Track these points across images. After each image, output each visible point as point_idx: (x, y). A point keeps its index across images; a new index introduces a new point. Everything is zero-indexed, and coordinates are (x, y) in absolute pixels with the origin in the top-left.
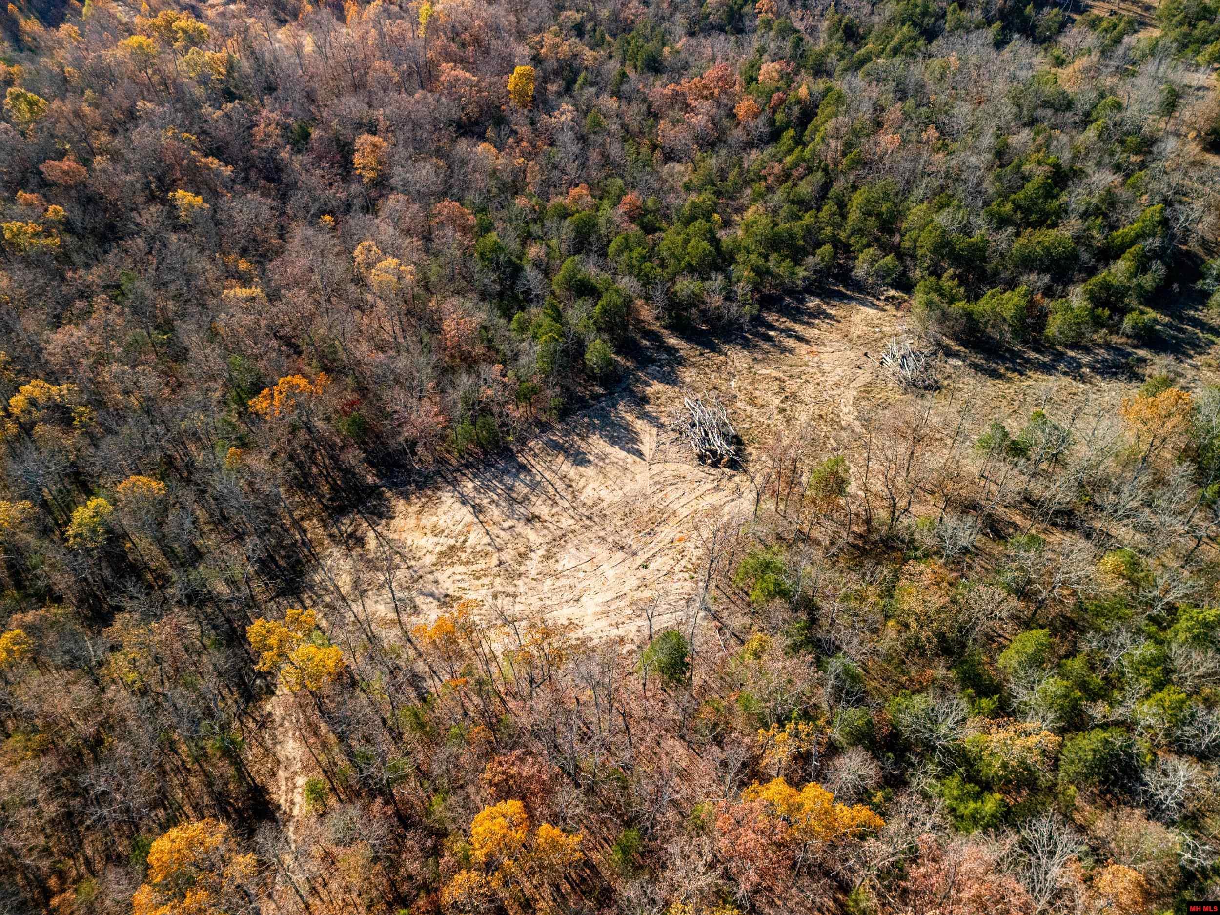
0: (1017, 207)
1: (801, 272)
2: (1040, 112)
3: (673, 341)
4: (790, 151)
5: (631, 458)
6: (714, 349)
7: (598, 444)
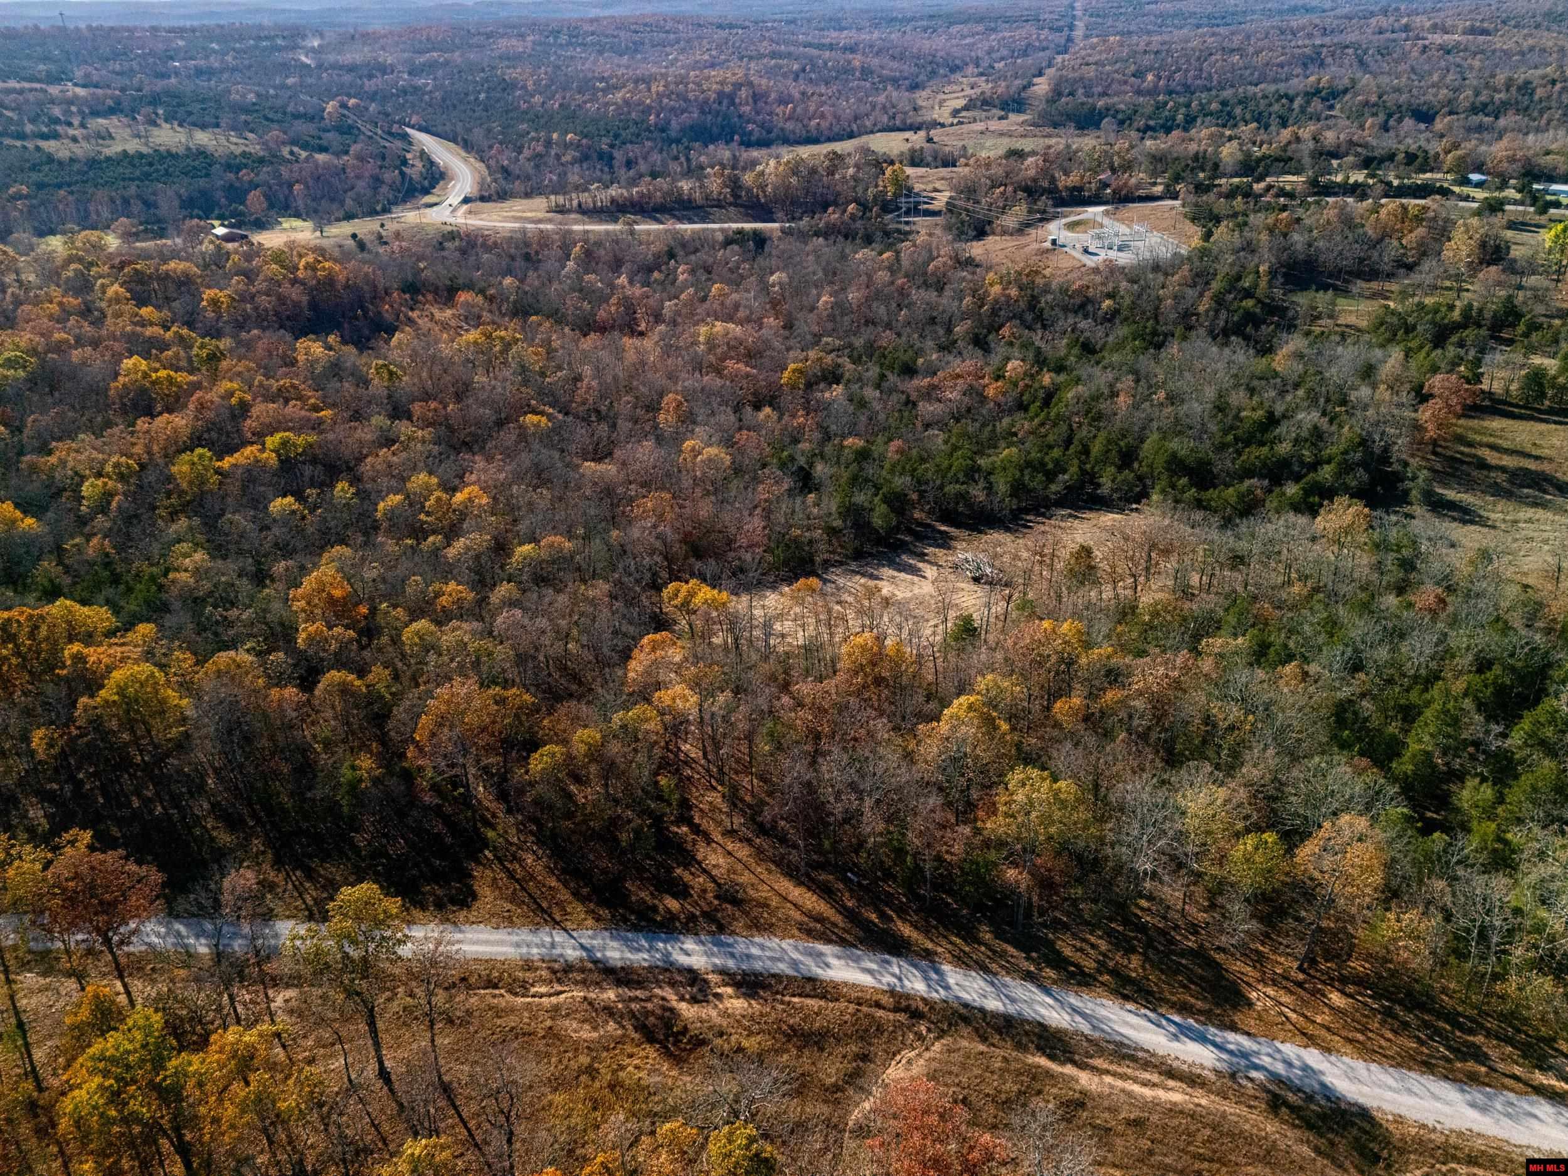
0: (1237, 439)
1: (1053, 488)
2: (1255, 383)
3: (943, 528)
4: (1037, 415)
5: (916, 579)
6: (980, 532)
7: (887, 572)
